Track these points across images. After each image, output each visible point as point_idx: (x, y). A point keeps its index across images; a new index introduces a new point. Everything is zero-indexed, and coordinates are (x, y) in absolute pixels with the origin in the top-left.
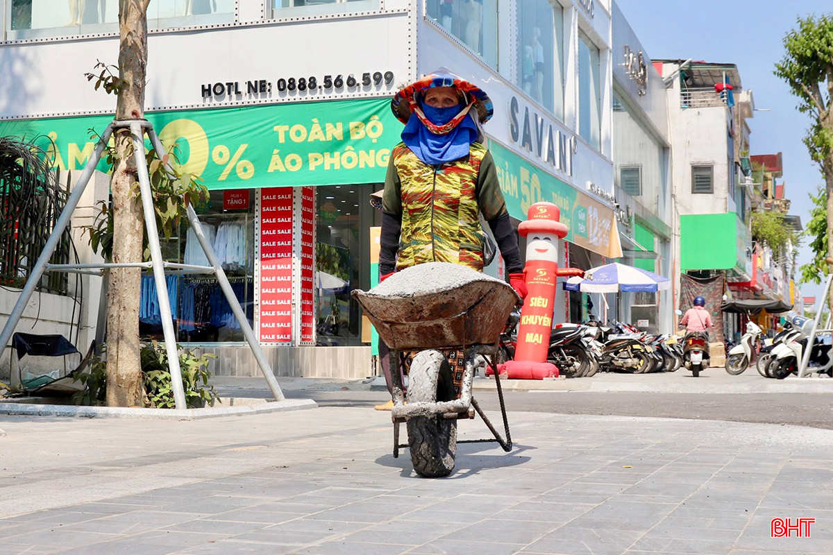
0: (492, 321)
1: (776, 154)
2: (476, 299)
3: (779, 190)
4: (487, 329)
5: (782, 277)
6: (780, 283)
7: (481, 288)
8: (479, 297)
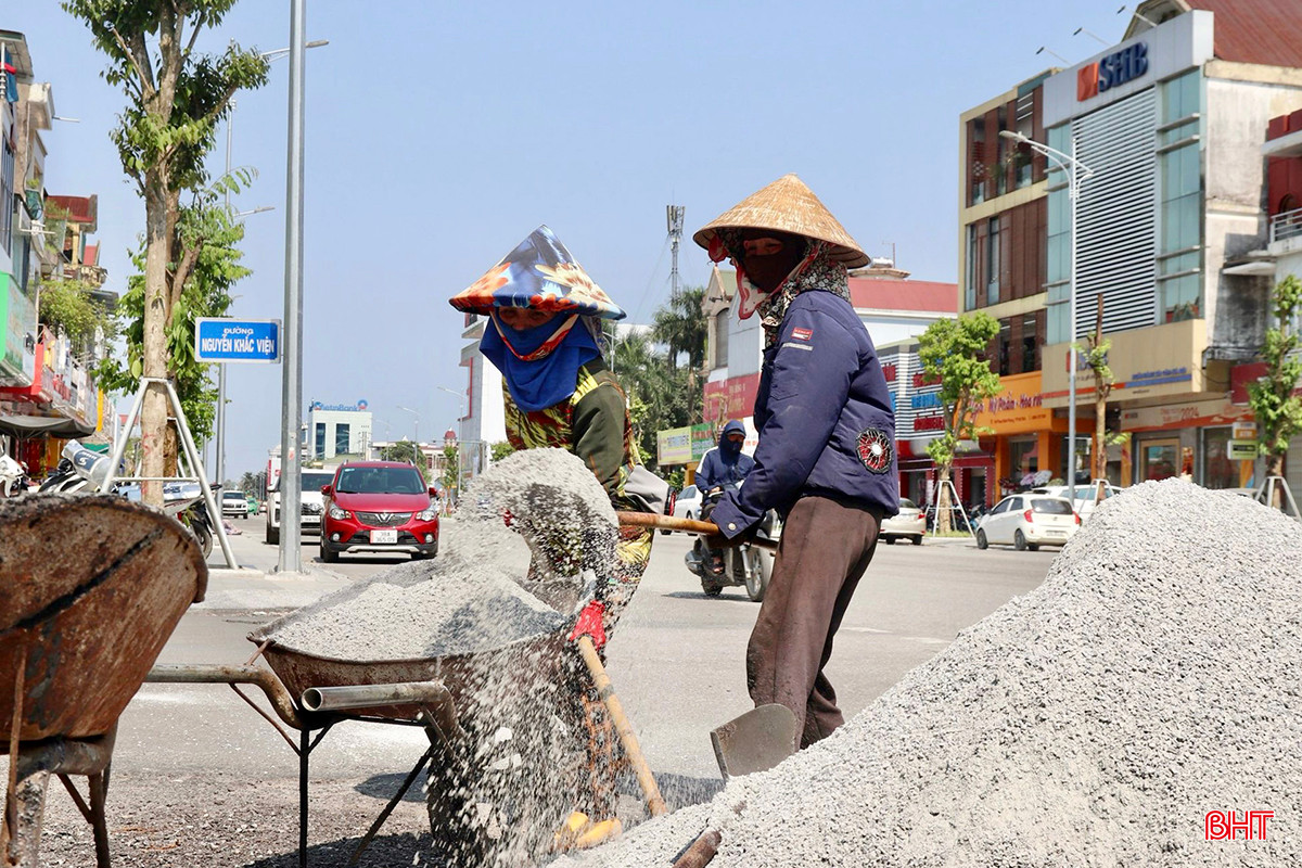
0: (120, 659)
1: (88, 196)
2: (80, 569)
3: (91, 254)
4: (99, 688)
5: (85, 384)
6: (82, 392)
7: (106, 530)
8: (94, 565)
